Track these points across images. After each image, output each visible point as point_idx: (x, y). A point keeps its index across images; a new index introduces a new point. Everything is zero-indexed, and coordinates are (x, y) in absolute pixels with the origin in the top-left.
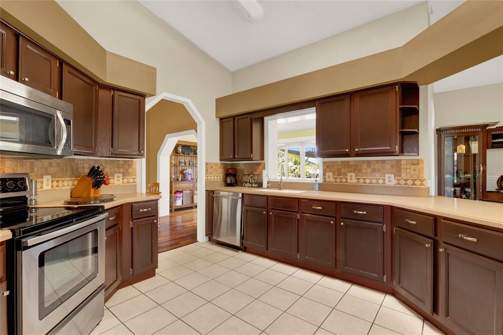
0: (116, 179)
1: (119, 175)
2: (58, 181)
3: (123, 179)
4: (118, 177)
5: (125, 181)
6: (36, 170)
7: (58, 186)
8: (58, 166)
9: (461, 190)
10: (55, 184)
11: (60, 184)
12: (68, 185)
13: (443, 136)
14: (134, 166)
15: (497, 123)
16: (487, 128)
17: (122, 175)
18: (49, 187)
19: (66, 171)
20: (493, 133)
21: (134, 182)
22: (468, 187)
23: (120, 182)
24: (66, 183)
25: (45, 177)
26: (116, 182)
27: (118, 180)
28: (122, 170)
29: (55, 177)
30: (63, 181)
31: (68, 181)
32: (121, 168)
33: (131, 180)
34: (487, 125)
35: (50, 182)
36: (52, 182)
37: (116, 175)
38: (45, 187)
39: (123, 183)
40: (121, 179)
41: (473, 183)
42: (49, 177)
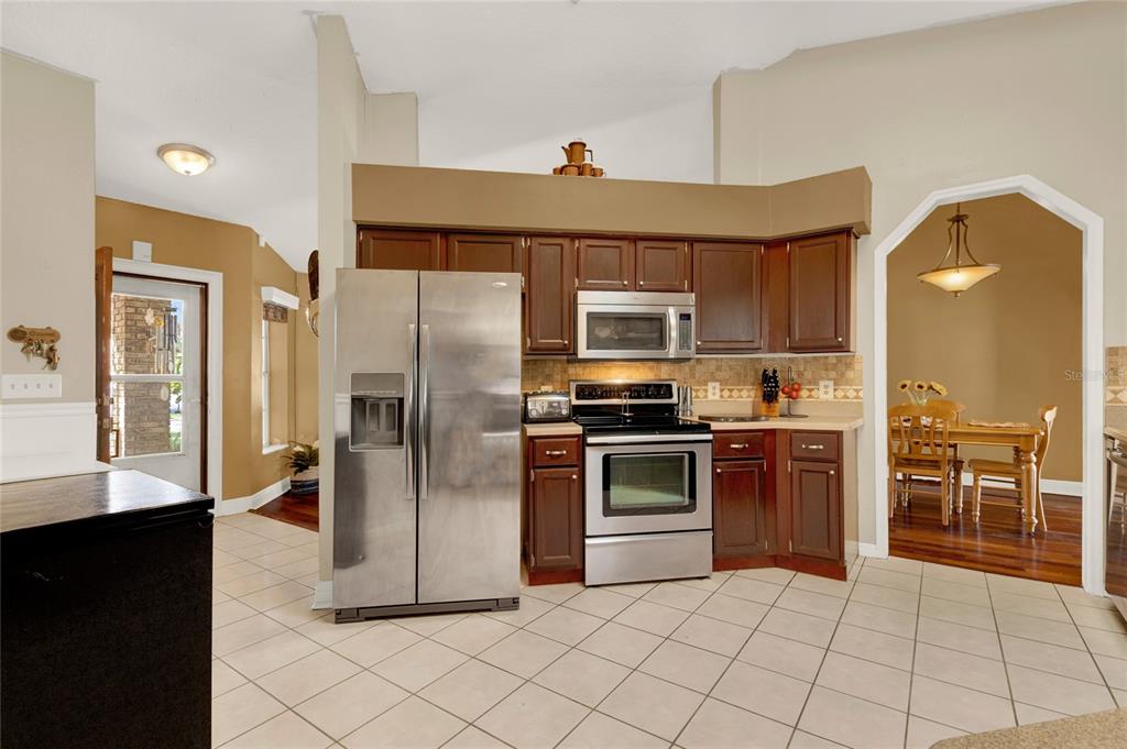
0: (822, 389)
1: (827, 383)
2: (730, 390)
3: (835, 390)
4: (826, 387)
5: (840, 394)
6: (697, 375)
7: (730, 396)
8: (731, 369)
10: (726, 393)
11: (735, 393)
12: (749, 396)
14: (857, 366)
17: (832, 382)
18: (717, 397)
19: (745, 377)
21: (857, 397)
23: (830, 396)
24: (744, 393)
25: (711, 385)
26: (823, 396)
27: (826, 393)
28: (833, 374)
29: (726, 385)
30: (740, 390)
31: (749, 390)
32: (833, 370)
33: (851, 394)
35: (718, 391)
36: (722, 390)
37: (822, 383)
38: (710, 397)
39: (835, 397)
40: (831, 390)
42: (717, 384)
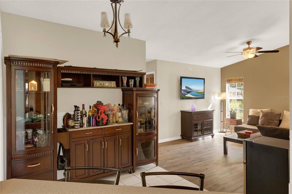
9: (33, 132)
13: (13, 68)
15: (65, 62)
16: (58, 66)
20: (62, 72)
22: (40, 128)
34: (58, 63)
41: (43, 124)
